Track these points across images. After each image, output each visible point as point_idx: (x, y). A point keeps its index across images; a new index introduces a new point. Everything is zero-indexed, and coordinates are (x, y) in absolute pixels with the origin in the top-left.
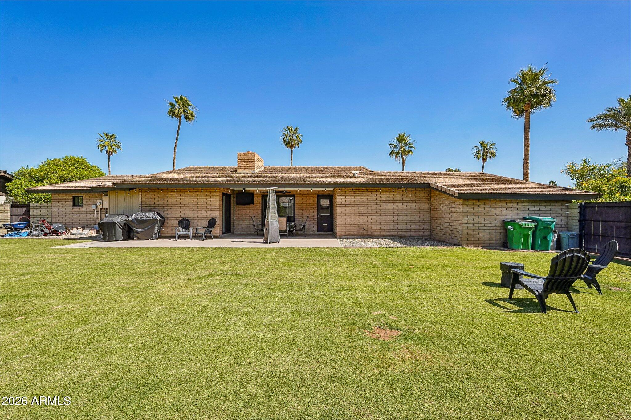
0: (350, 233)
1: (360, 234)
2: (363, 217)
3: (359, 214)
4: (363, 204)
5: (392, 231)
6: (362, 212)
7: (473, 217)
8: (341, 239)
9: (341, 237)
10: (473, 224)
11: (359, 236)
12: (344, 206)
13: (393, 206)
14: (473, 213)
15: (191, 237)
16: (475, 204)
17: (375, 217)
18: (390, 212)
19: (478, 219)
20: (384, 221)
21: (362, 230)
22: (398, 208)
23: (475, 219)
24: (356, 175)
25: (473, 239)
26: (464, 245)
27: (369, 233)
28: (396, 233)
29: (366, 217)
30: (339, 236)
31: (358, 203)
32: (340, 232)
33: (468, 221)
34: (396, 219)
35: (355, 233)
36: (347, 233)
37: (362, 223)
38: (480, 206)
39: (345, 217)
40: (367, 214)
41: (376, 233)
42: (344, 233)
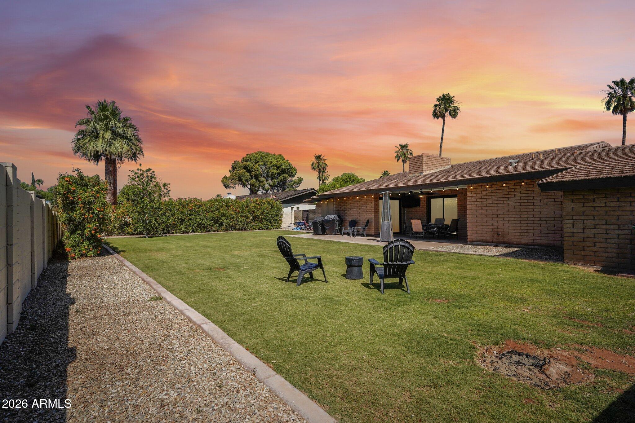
0: (482, 238)
1: (495, 240)
2: (497, 219)
3: (493, 216)
4: (497, 202)
5: (538, 238)
6: (497, 213)
7: (582, 218)
8: (471, 245)
9: (472, 243)
10: (584, 229)
11: (492, 243)
12: (475, 205)
13: (540, 204)
14: (583, 212)
15: (351, 235)
16: (586, 197)
17: (513, 219)
18: (534, 213)
19: (593, 222)
20: (526, 225)
21: (496, 235)
22: (546, 207)
23: (585, 222)
24: (514, 164)
25: (583, 253)
26: (567, 261)
27: (506, 240)
28: (545, 242)
29: (501, 219)
30: (470, 241)
31: (491, 202)
32: (471, 237)
33: (573, 224)
34: (545, 222)
35: (488, 238)
36: (478, 238)
37: (496, 227)
38: (596, 200)
39: (476, 219)
40: (502, 216)
41: (514, 240)
42: (475, 238)
